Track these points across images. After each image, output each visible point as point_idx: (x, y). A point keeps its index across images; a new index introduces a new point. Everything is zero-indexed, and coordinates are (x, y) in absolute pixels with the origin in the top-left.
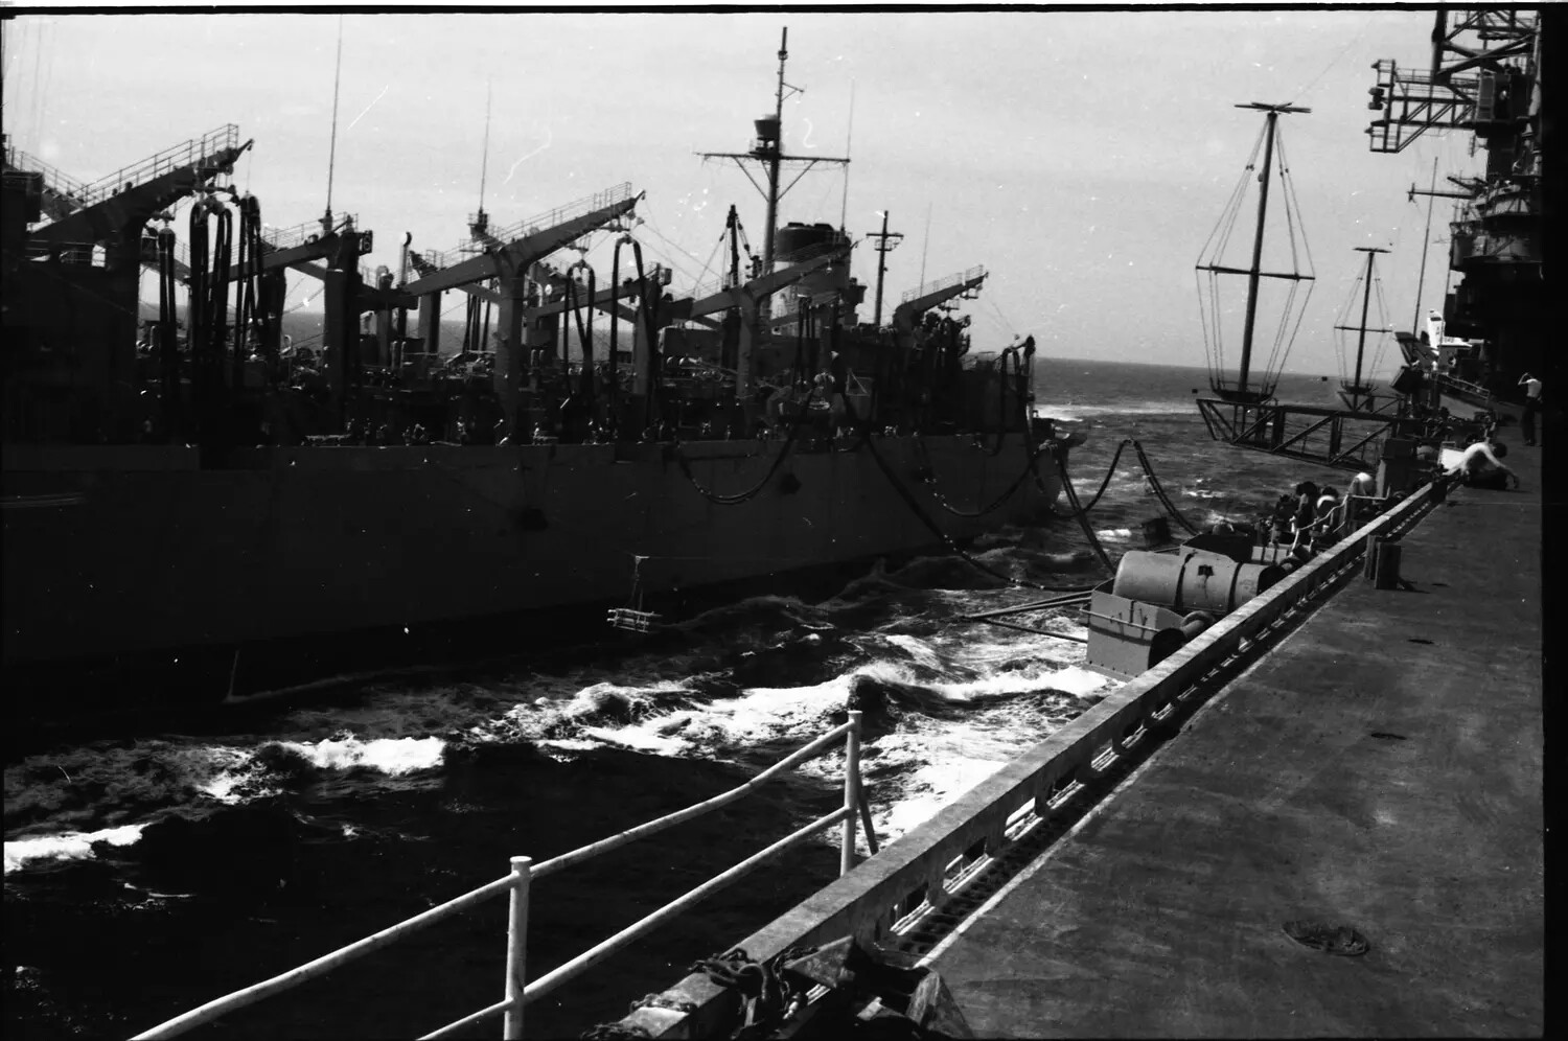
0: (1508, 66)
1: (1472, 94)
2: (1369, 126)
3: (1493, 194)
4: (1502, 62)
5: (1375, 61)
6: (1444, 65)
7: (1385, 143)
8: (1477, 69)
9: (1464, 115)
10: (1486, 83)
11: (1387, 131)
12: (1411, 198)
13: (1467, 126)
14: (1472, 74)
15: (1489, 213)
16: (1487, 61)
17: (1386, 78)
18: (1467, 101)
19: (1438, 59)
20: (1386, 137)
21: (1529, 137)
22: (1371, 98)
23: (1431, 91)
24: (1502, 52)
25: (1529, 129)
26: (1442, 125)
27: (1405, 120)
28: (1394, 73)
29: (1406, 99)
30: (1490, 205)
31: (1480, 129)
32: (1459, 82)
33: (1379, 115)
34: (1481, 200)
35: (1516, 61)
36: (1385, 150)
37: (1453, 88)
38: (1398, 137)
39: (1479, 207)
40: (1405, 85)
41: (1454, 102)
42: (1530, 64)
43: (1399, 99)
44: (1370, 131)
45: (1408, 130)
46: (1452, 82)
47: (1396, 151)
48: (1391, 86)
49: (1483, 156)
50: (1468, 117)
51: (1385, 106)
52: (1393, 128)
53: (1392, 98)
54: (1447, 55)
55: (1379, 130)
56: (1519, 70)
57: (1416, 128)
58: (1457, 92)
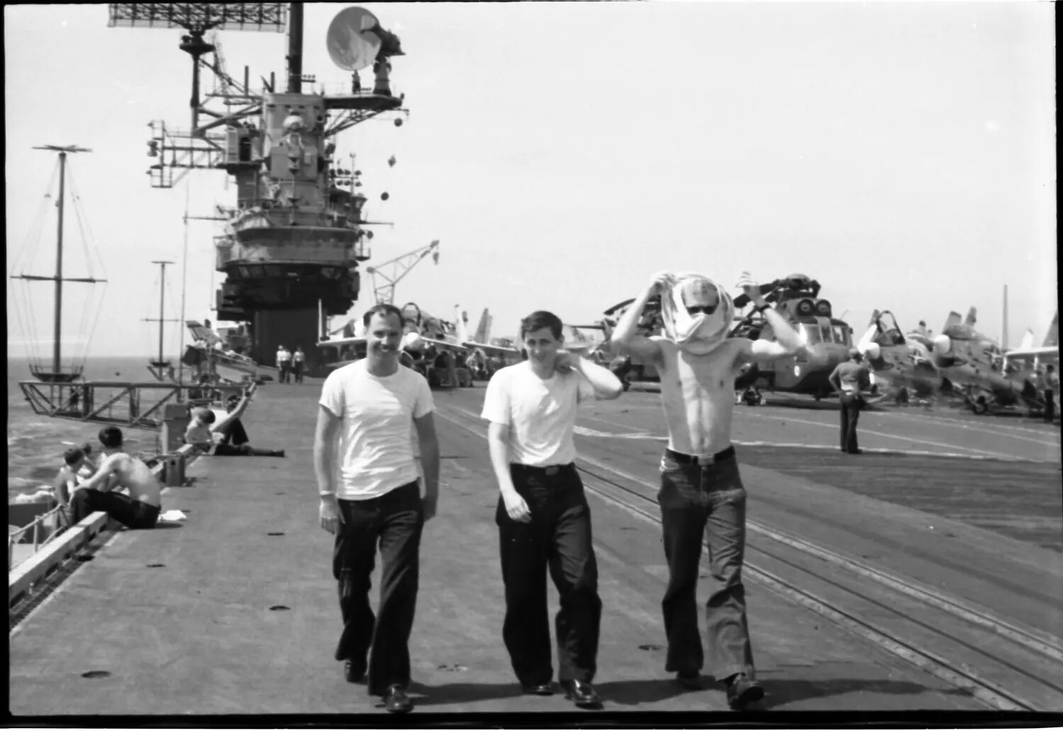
0: (245, 123)
1: (223, 144)
2: (148, 169)
3: (242, 215)
4: (241, 121)
5: (149, 122)
6: (201, 124)
7: (162, 181)
8: (224, 127)
9: (217, 159)
10: (231, 135)
11: (162, 172)
12: (185, 222)
13: (220, 166)
14: (222, 130)
15: (241, 229)
16: (232, 121)
17: (158, 134)
18: (218, 149)
19: (195, 120)
20: (162, 177)
21: (266, 174)
22: (148, 149)
23: (192, 142)
24: (241, 114)
25: (264, 168)
26: (201, 167)
27: (174, 164)
28: (164, 130)
29: (174, 149)
30: (240, 223)
31: (231, 169)
32: (212, 136)
33: (156, 161)
34: (235, 220)
35: (251, 120)
36: (162, 186)
37: (208, 140)
38: (171, 177)
39: (234, 225)
40: (172, 138)
41: (209, 150)
42: (262, 121)
43: (169, 148)
44: (149, 173)
45: (177, 171)
46: (207, 136)
47: (170, 187)
48: (162, 139)
49: (234, 189)
50: (221, 161)
51: (159, 153)
52: (166, 169)
53: (164, 148)
54: (202, 116)
55: (156, 172)
56: (254, 126)
57: (182, 170)
58: (211, 143)
